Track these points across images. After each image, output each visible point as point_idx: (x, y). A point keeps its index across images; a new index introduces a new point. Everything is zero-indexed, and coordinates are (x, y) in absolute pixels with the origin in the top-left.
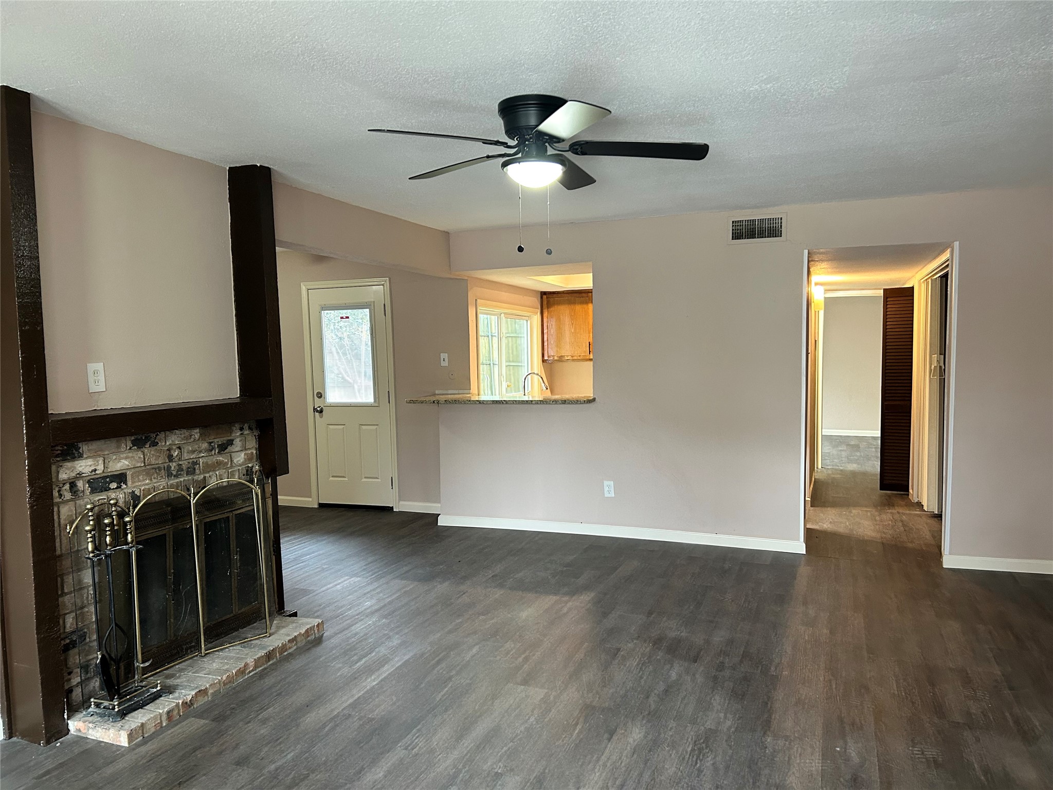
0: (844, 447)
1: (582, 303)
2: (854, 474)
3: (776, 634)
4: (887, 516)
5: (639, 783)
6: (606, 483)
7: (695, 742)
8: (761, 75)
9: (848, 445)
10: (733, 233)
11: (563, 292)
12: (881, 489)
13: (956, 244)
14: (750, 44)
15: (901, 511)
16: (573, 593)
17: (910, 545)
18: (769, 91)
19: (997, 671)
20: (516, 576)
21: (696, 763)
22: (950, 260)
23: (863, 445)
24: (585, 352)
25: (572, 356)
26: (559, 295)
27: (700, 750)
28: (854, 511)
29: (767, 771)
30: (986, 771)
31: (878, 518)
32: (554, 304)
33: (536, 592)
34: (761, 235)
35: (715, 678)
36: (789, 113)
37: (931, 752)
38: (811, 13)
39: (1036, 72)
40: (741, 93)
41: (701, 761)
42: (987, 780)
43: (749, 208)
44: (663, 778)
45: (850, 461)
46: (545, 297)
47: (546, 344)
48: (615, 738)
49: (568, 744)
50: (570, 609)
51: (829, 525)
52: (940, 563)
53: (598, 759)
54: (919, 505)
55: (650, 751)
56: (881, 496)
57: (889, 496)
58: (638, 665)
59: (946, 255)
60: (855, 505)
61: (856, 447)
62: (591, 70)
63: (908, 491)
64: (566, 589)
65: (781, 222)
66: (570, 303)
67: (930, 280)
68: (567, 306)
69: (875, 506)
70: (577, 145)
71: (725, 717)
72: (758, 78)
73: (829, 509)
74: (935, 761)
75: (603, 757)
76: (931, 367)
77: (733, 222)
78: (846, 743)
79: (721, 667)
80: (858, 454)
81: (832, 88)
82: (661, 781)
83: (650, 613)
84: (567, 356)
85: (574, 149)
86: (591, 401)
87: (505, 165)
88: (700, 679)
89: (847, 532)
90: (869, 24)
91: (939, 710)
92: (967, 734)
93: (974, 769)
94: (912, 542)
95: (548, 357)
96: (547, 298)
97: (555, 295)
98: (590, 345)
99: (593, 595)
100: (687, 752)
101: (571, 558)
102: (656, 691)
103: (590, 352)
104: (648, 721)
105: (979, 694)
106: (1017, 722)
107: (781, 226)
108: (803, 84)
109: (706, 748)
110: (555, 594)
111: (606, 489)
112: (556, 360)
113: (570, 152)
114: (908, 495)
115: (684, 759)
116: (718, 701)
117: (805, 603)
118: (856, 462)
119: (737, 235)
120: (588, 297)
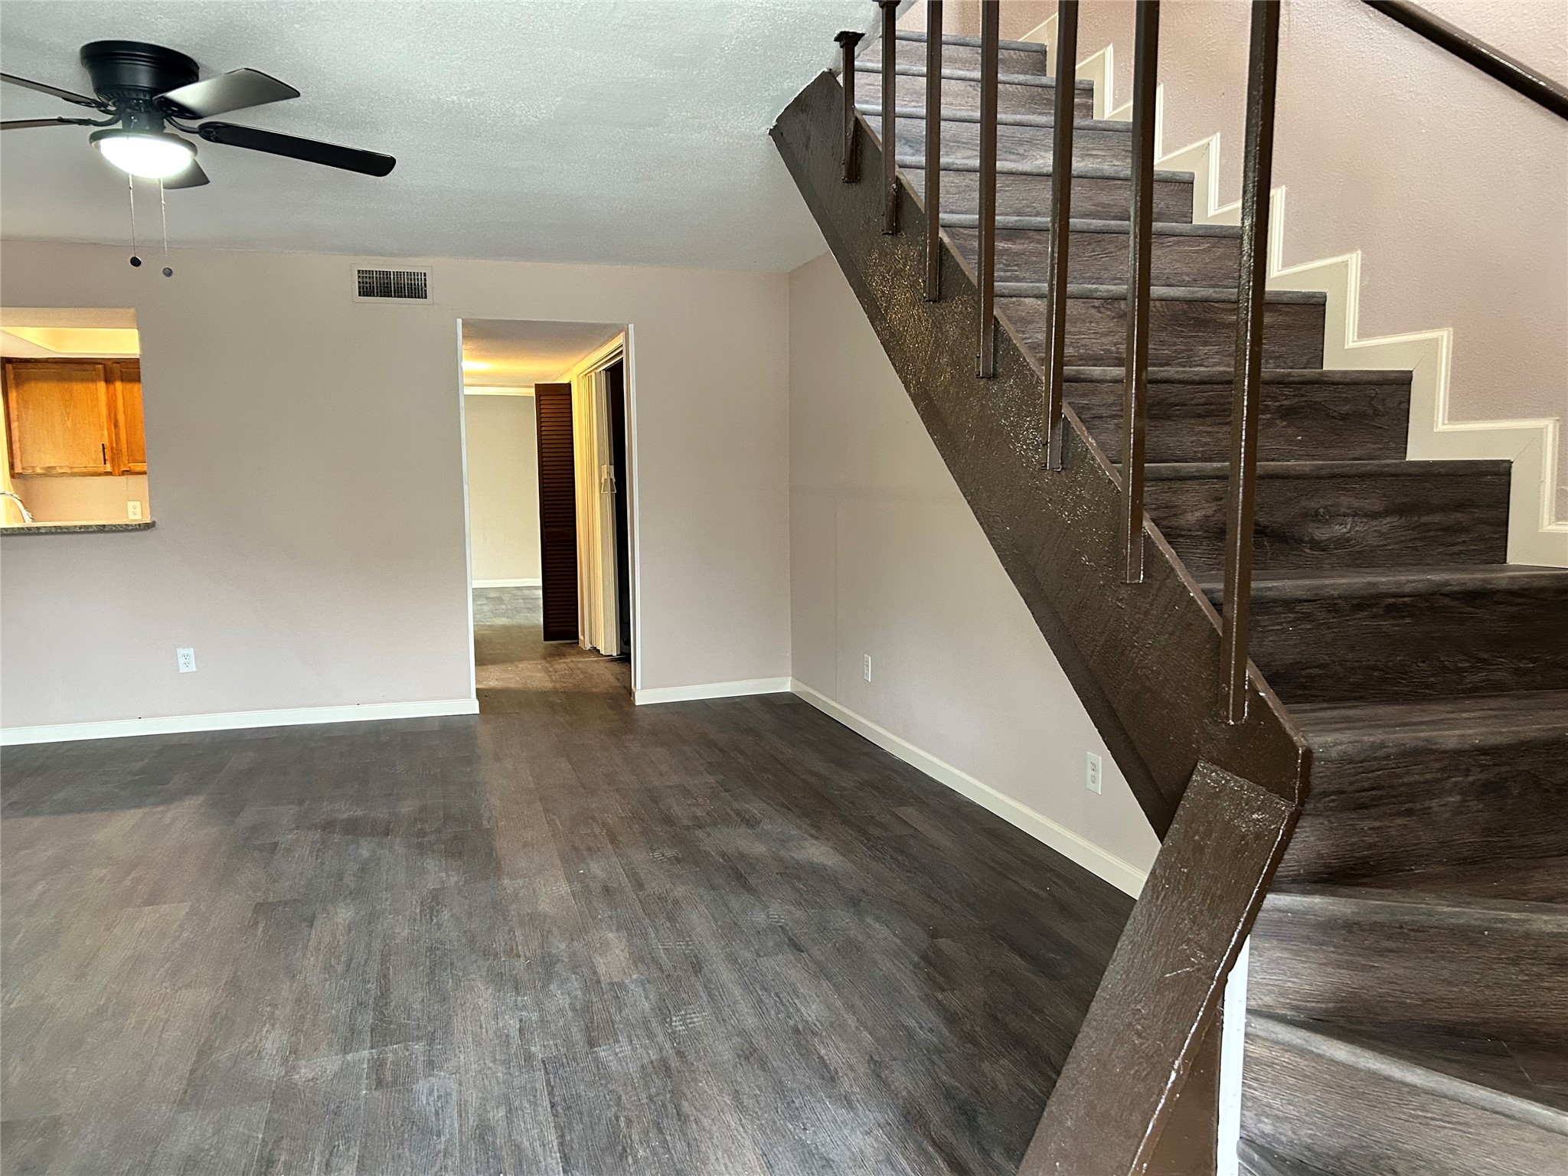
0: (484, 601)
1: (83, 380)
2: (505, 627)
3: (476, 793)
4: (562, 665)
5: (370, 951)
6: (181, 652)
7: (422, 903)
8: (465, 85)
9: (487, 598)
10: (359, 287)
11: (47, 361)
12: (545, 640)
13: (631, 327)
14: (466, 48)
15: (574, 659)
16: (170, 799)
17: (595, 690)
18: (467, 106)
19: (711, 780)
20: (55, 798)
21: (432, 920)
22: (624, 346)
23: (506, 597)
24: (95, 461)
25: (70, 468)
26: (39, 365)
27: (432, 909)
28: (520, 666)
29: (514, 906)
30: (723, 855)
31: (551, 669)
32: (28, 380)
33: (104, 810)
34: (399, 294)
35: (420, 845)
36: (480, 136)
37: (669, 853)
38: (542, 31)
39: (731, 141)
40: (433, 101)
41: (437, 916)
42: (725, 860)
43: (381, 255)
44: (397, 941)
45: (496, 615)
46: (9, 367)
47: (16, 446)
48: (317, 923)
49: (256, 944)
50: (174, 820)
51: (496, 683)
52: (632, 703)
53: (306, 947)
54: (595, 651)
55: (370, 923)
56: (546, 648)
57: (557, 647)
58: (311, 853)
59: (619, 340)
60: (521, 660)
61: (500, 600)
62: (252, 30)
63: (578, 638)
64: (152, 800)
65: (425, 280)
66: (61, 379)
67: (593, 374)
68: (56, 384)
69: (544, 658)
70: (211, 127)
71: (448, 875)
72: (460, 88)
73: (489, 666)
74: (676, 859)
75: (311, 943)
76: (600, 480)
77: (359, 271)
78: (588, 864)
79: (422, 833)
80: (504, 607)
81: (536, 117)
82: (397, 944)
83: (301, 802)
84: (61, 467)
85: (206, 132)
86: (148, 526)
87: (96, 137)
88: (401, 850)
89: (520, 686)
90: (595, 58)
91: (668, 820)
92: (699, 833)
93: (712, 856)
94: (596, 687)
95: (23, 468)
96: (14, 368)
97: (30, 365)
98: (104, 448)
99: (201, 798)
100: (416, 914)
101: (141, 764)
102: (348, 872)
103: (105, 460)
104: (353, 899)
105: (700, 800)
106: (738, 813)
107: (425, 284)
108: (507, 106)
109: (438, 905)
110: (139, 806)
111: (181, 661)
112: (40, 475)
113: (197, 135)
114: (578, 643)
115: (415, 920)
116: (430, 863)
117: (497, 759)
118: (503, 615)
119: (366, 291)
120: (95, 370)
